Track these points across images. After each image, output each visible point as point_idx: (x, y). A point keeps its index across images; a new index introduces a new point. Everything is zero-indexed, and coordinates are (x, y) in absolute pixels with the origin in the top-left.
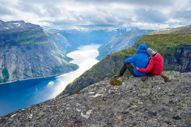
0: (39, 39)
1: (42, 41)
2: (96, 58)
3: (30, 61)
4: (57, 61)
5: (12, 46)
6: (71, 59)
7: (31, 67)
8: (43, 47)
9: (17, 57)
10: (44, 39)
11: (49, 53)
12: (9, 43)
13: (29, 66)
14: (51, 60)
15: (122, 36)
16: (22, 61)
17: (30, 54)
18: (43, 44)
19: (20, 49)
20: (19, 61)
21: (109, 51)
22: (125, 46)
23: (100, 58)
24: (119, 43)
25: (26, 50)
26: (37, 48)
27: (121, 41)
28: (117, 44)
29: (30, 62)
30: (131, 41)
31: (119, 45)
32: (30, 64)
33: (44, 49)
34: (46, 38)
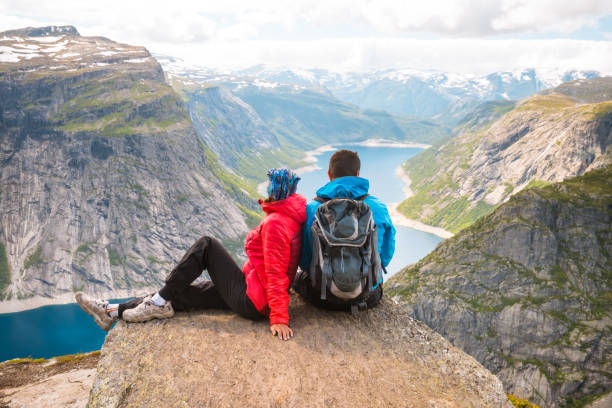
0: (147, 112)
1: (159, 120)
3: (103, 209)
4: (227, 217)
5: (29, 140)
7: (108, 237)
9: (47, 188)
12: (16, 125)
13: (99, 234)
14: (196, 211)
16: (68, 210)
17: (105, 176)
18: (165, 133)
19: (65, 152)
20: (54, 208)
25: (90, 157)
26: (139, 154)
29: (105, 217)
32: (104, 225)
33: (167, 159)
34: (180, 109)
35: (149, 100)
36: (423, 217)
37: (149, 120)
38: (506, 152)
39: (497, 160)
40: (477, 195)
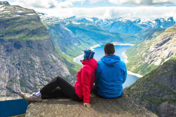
0: (34, 32)
1: (39, 35)
3: (18, 66)
4: (62, 69)
7: (20, 77)
8: (40, 45)
10: (43, 32)
11: (50, 56)
13: (16, 75)
14: (52, 67)
16: (5, 67)
17: (19, 55)
18: (41, 40)
19: (4, 46)
24: (165, 42)
25: (13, 48)
26: (31, 47)
27: (169, 39)
28: (162, 45)
29: (19, 69)
31: (165, 45)
32: (18, 72)
33: (41, 49)
34: (46, 32)
35: (35, 28)
36: (132, 70)
37: (35, 35)
38: (162, 47)
39: (158, 50)
40: (151, 62)
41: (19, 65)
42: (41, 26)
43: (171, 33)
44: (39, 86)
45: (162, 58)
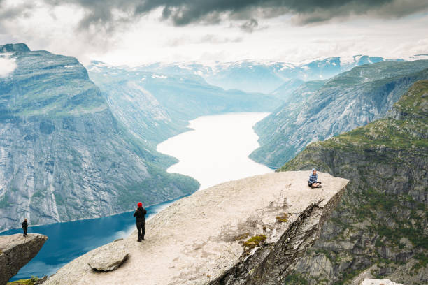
0: (76, 101)
1: (86, 106)
2: (250, 157)
3: (50, 167)
4: (133, 167)
6: (173, 161)
7: (54, 186)
8: (89, 125)
9: (10, 156)
10: (94, 100)
11: (108, 144)
13: (48, 184)
14: (114, 165)
15: (331, 86)
17: (51, 145)
18: (90, 114)
19: (21, 130)
20: (16, 169)
21: (292, 133)
22: (342, 116)
23: (264, 156)
24: (323, 106)
25: (39, 133)
26: (73, 129)
27: (330, 100)
28: (317, 111)
29: (52, 172)
30: (366, 101)
31: (324, 111)
32: (51, 178)
33: (92, 132)
34: (100, 98)
35: (78, 92)
36: (266, 161)
37: (79, 106)
38: (318, 115)
39: (312, 121)
40: (300, 144)
41: (52, 164)
42: (90, 87)
43: (333, 88)
44: (92, 201)
45: (319, 136)
